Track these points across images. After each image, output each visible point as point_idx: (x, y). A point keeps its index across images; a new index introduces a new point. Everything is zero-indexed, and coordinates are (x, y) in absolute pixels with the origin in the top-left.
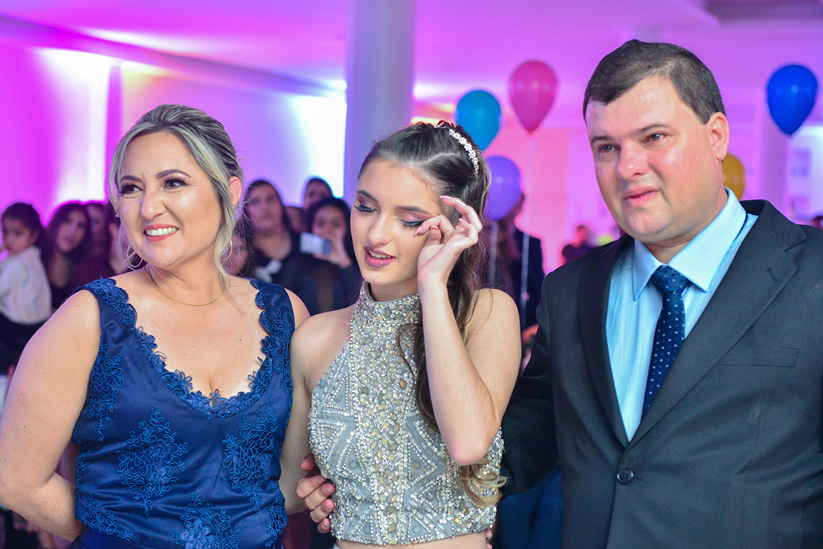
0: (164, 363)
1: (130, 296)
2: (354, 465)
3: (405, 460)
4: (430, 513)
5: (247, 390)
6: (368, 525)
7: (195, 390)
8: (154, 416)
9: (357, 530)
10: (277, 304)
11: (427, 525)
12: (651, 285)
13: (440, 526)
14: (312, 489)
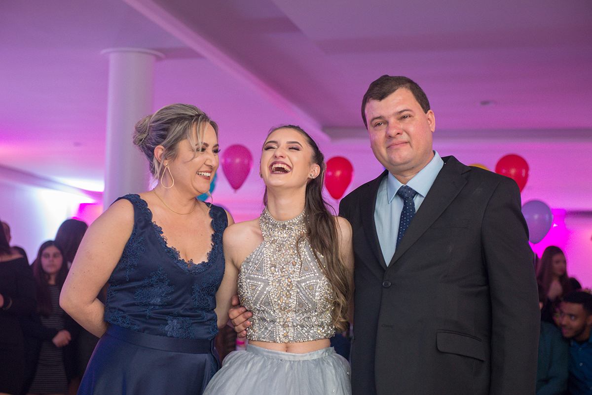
0: (166, 242)
1: (148, 204)
2: (267, 304)
3: (295, 303)
4: (306, 328)
5: (206, 261)
6: (272, 332)
7: (181, 259)
8: (159, 270)
9: (266, 335)
10: (220, 216)
11: (304, 333)
12: (398, 196)
13: (311, 334)
14: (238, 314)
